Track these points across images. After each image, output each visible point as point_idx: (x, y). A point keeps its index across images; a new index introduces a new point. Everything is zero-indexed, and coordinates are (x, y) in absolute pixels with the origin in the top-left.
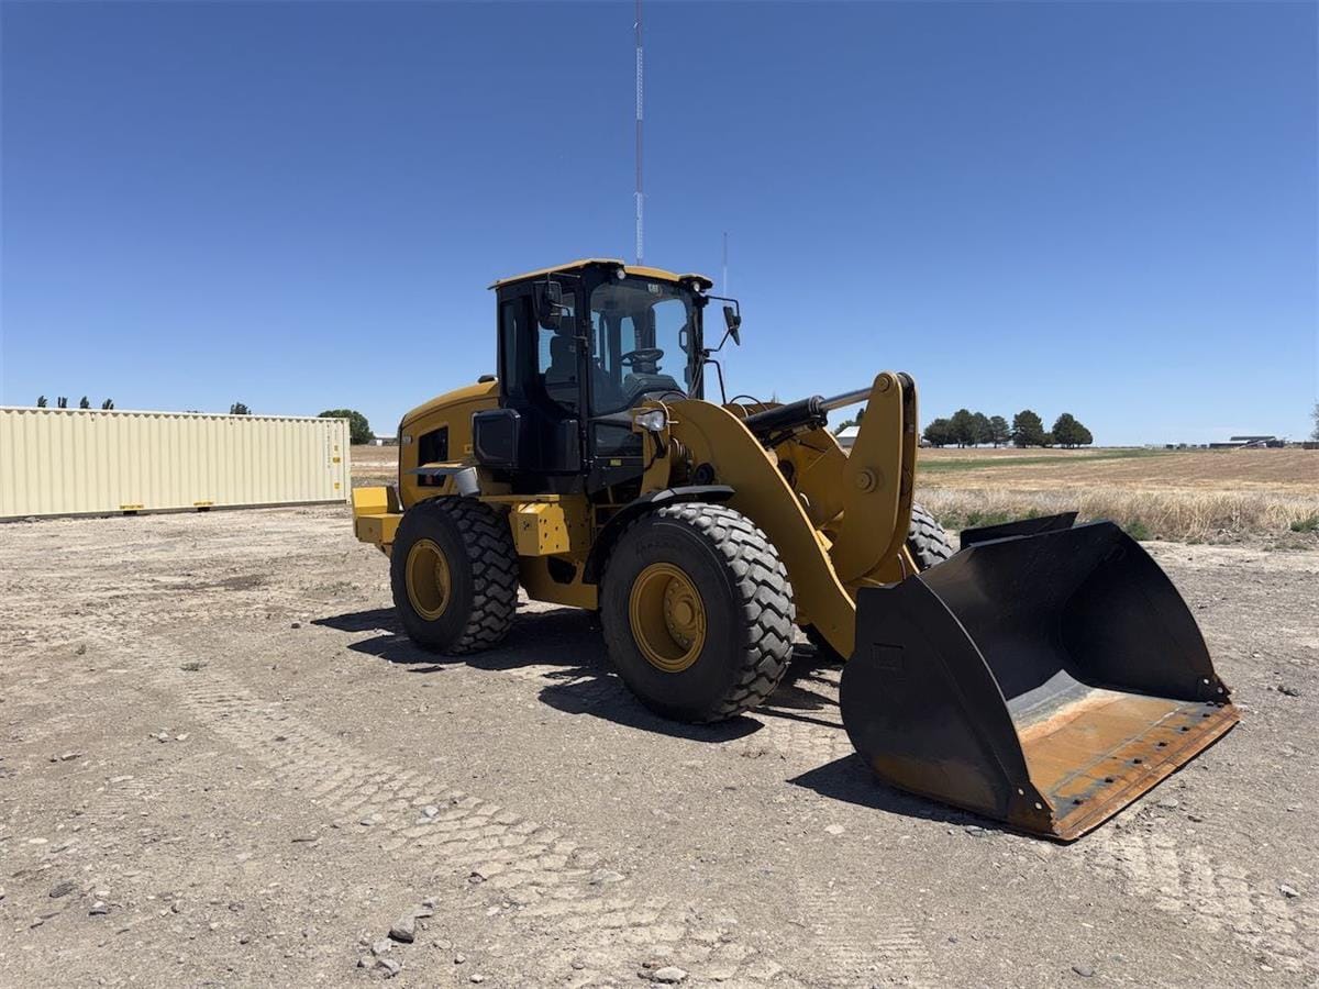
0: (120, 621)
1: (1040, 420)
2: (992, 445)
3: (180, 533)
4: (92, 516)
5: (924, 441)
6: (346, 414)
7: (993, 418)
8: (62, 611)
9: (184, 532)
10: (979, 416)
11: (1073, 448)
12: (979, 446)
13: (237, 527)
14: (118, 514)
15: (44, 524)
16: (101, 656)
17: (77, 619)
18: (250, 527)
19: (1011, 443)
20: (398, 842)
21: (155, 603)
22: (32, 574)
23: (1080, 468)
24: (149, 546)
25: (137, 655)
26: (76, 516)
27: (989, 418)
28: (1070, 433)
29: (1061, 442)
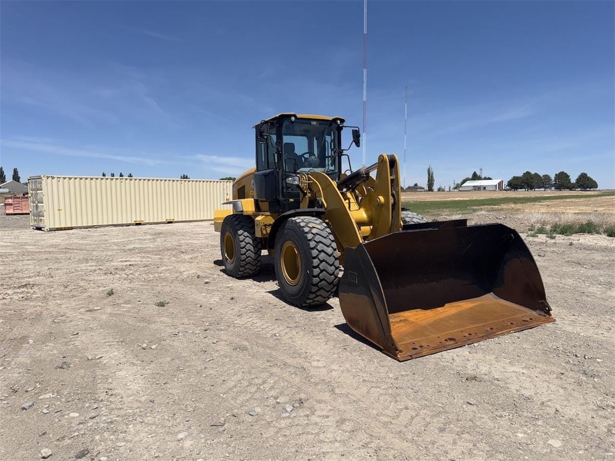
0: (130, 277)
1: (569, 176)
2: (543, 189)
3: (159, 234)
4: (122, 225)
5: (507, 187)
6: (230, 179)
7: (543, 176)
8: (104, 272)
9: (161, 233)
10: (536, 175)
11: (587, 191)
12: (536, 190)
13: (184, 231)
14: (133, 225)
15: (102, 229)
16: (120, 296)
17: (111, 276)
18: (190, 231)
19: (553, 188)
20: (271, 431)
21: (146, 268)
22: (95, 253)
23: (595, 200)
24: (145, 240)
25: (135, 296)
26: (115, 226)
27: (541, 176)
28: (585, 183)
29: (580, 188)
